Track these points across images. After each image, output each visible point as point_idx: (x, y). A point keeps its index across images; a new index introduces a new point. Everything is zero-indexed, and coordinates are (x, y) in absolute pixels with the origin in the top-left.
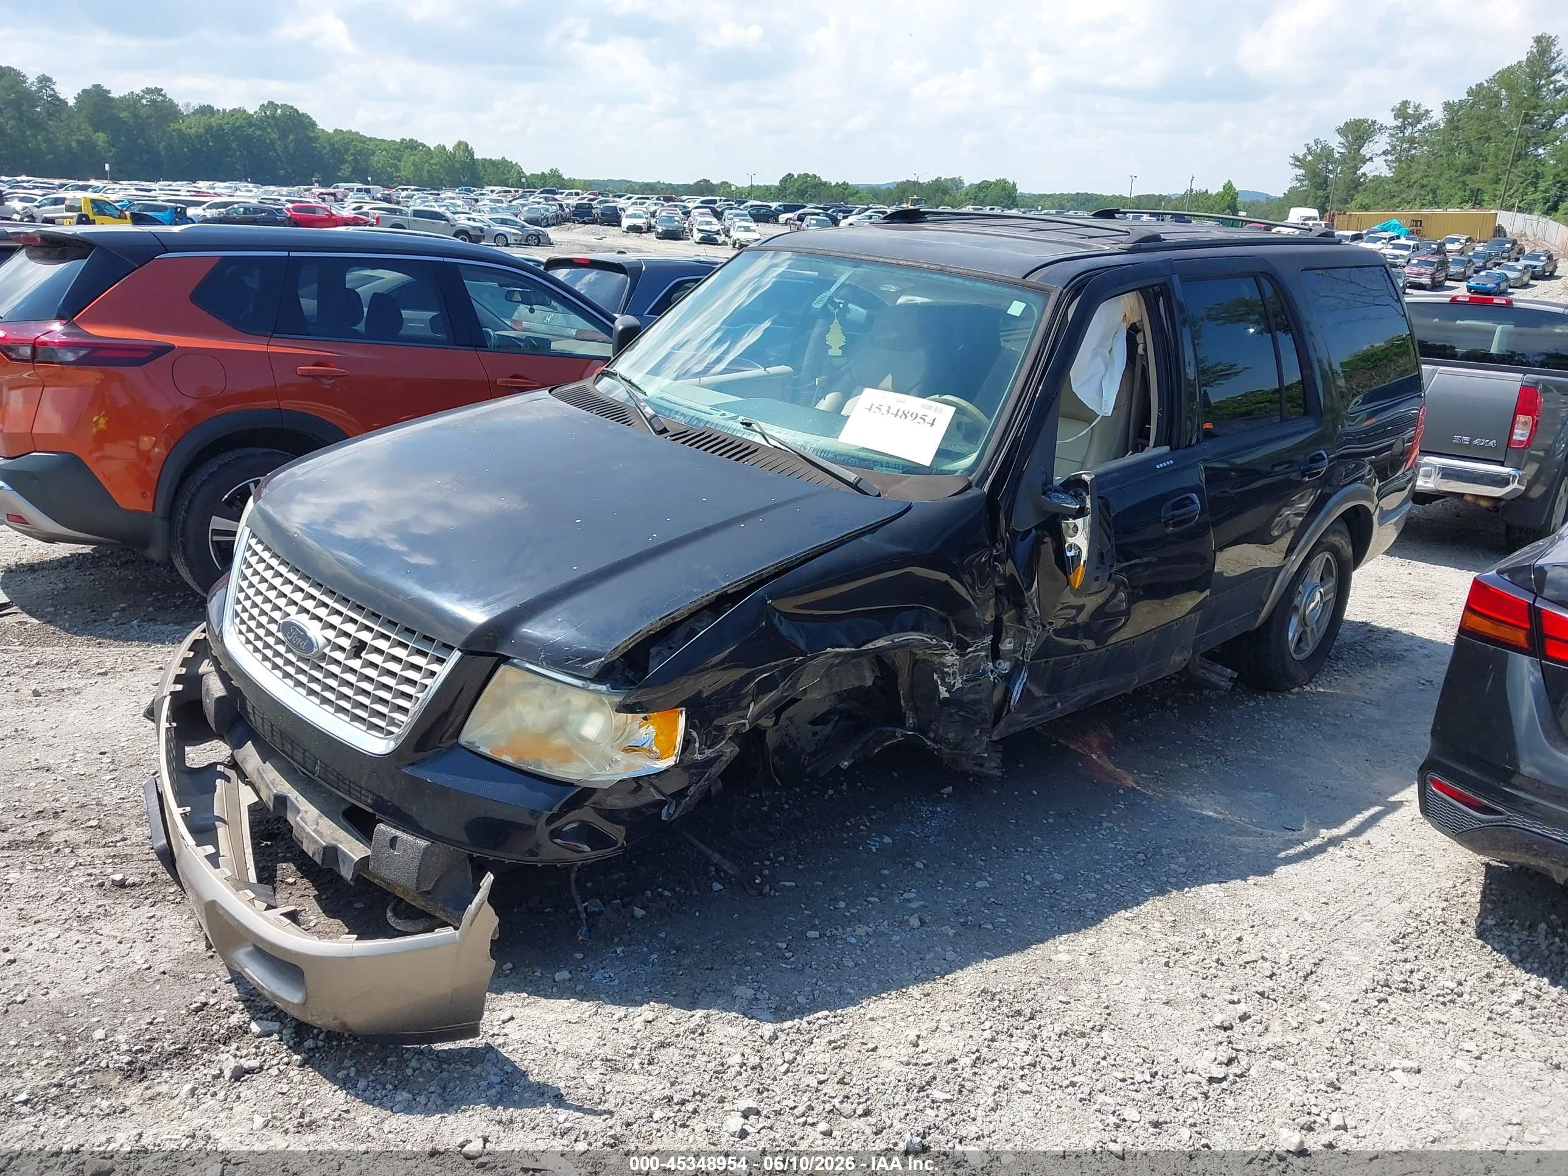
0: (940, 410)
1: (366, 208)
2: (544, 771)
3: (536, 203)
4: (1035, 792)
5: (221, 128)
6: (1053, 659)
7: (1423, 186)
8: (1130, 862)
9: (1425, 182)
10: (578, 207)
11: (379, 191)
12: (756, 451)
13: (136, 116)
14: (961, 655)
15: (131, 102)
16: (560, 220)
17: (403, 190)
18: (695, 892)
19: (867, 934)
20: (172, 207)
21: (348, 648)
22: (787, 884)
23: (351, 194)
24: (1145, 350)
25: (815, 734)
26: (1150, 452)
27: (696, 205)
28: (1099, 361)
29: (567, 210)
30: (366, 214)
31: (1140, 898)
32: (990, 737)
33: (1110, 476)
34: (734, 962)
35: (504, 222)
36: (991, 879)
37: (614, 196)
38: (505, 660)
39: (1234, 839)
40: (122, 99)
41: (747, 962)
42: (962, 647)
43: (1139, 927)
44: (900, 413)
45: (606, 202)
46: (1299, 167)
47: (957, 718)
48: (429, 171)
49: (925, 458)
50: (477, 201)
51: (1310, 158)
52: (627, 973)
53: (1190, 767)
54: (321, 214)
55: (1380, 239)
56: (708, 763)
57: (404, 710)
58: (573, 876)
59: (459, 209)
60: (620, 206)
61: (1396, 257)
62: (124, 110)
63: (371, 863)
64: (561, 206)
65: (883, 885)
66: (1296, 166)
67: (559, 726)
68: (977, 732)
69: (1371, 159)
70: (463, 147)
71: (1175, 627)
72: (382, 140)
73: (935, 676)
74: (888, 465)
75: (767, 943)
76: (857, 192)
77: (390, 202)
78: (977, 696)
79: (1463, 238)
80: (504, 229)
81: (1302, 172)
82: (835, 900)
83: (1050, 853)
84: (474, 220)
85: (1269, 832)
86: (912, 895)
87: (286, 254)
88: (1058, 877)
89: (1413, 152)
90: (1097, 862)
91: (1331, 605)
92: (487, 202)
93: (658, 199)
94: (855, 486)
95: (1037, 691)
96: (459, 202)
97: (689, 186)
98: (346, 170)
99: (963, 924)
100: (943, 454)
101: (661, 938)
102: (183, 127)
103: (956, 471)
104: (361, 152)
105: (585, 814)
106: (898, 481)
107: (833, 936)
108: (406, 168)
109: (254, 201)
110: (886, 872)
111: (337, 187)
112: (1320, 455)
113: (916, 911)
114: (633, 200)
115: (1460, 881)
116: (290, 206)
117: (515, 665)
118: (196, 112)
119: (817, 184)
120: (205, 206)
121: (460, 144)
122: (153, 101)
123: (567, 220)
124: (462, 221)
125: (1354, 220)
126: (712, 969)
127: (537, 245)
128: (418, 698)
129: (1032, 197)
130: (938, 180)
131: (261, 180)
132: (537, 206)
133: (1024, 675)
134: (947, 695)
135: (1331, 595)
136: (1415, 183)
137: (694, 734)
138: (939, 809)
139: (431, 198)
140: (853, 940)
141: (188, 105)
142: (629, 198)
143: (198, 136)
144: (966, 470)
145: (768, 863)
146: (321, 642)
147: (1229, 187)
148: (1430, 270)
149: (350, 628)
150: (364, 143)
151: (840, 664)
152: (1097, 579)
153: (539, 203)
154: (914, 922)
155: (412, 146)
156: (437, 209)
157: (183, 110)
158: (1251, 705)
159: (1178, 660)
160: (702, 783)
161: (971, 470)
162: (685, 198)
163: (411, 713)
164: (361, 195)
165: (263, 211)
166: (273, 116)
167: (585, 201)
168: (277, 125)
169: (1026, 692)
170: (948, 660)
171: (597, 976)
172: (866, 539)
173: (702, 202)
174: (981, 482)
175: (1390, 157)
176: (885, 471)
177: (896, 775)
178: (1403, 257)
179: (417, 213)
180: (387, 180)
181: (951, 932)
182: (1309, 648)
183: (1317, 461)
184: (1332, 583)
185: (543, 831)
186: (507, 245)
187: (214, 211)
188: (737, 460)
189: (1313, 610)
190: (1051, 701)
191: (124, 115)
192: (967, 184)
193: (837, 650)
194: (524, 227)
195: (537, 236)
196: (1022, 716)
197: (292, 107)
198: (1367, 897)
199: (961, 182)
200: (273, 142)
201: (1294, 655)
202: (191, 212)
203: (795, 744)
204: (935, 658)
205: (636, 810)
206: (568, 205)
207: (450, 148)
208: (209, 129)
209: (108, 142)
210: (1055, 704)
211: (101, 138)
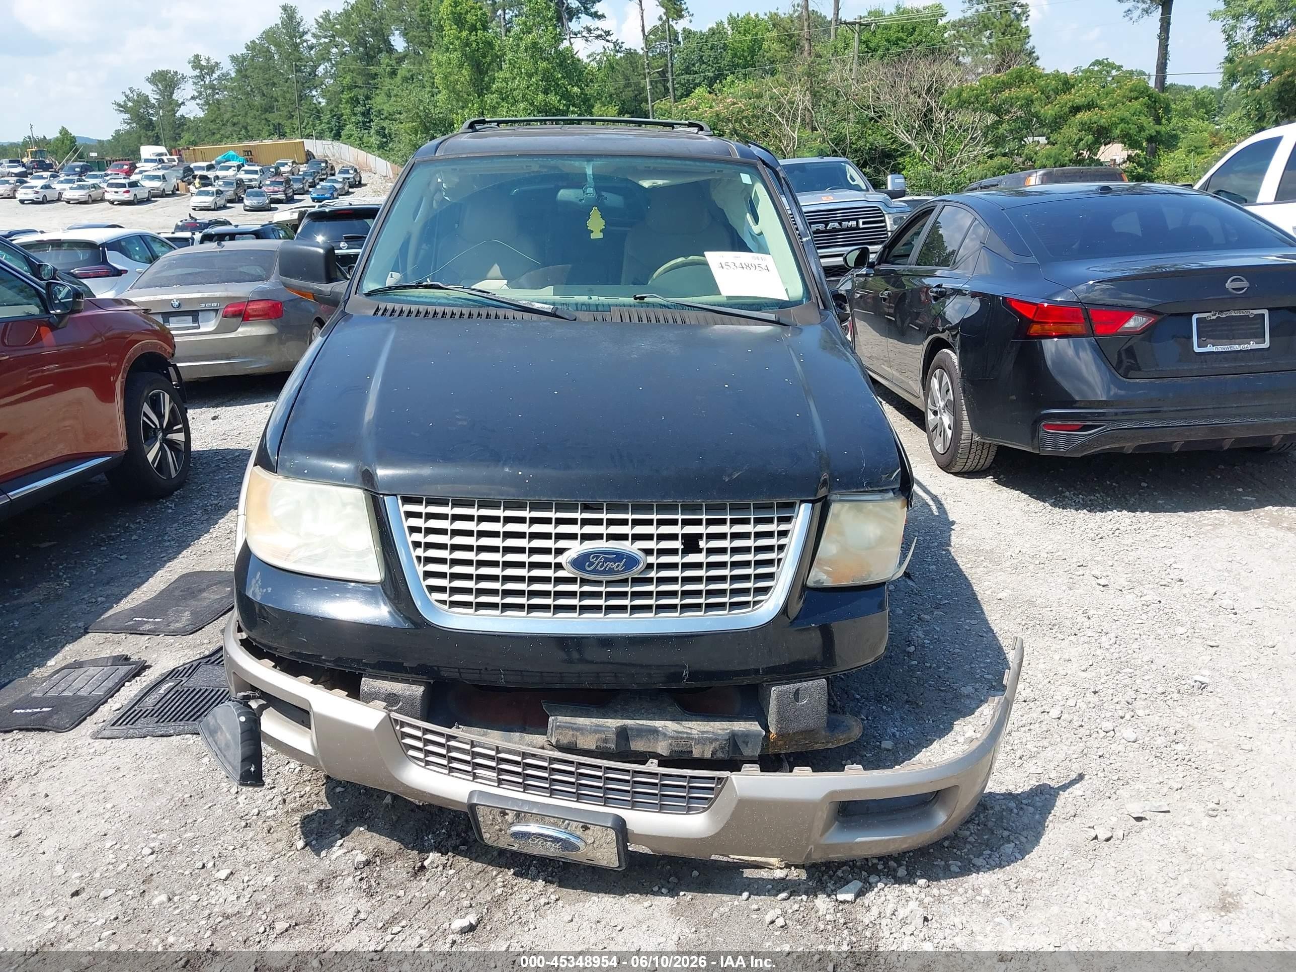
7: (234, 124)
9: (235, 120)
38: (828, 500)
46: (124, 112)
51: (130, 104)
55: (230, 167)
61: (251, 180)
66: (121, 111)
69: (183, 103)
79: (290, 162)
89: (217, 96)
117: (839, 501)
125: (199, 154)
128: (780, 559)
136: (227, 121)
147: (65, 133)
148: (282, 188)
149: (670, 529)
163: (777, 575)
175: (198, 101)
178: (256, 180)
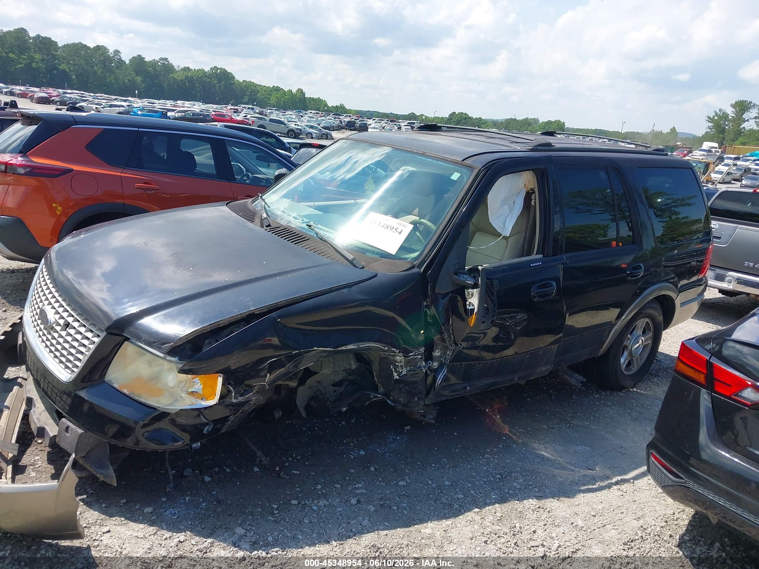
0: (405, 226)
1: (249, 116)
2: (143, 400)
3: (330, 120)
4: (455, 434)
5: (192, 77)
6: (465, 363)
8: (492, 479)
10: (349, 122)
11: (258, 109)
12: (308, 239)
13: (155, 70)
14: (405, 357)
15: (154, 63)
16: (339, 128)
17: (270, 109)
18: (243, 471)
19: (325, 505)
20: (161, 111)
21: (62, 325)
22: (295, 472)
23: (245, 110)
24: (535, 203)
25: (335, 391)
26: (534, 257)
27: (405, 124)
28: (506, 207)
29: (344, 124)
30: (248, 119)
31: (488, 501)
32: (424, 402)
33: (501, 268)
34: (245, 513)
35: (312, 127)
36: (408, 481)
37: (367, 118)
38: (127, 339)
39: (556, 472)
40: (150, 62)
41: (251, 514)
42: (405, 352)
43: (479, 517)
44: (385, 226)
45: (363, 121)
46: (711, 122)
47: (404, 390)
48: (283, 102)
49: (393, 250)
50: (302, 117)
51: (716, 118)
52: (185, 512)
53: (549, 428)
54: (227, 118)
55: (749, 160)
56: (241, 405)
57: (80, 360)
58: (167, 456)
59: (293, 120)
60: (368, 123)
62: (150, 67)
63: (57, 439)
64: (341, 121)
65: (347, 478)
66: (709, 121)
67: (156, 378)
68: (416, 399)
69: (748, 120)
70: (301, 91)
71: (541, 352)
72: (264, 86)
73: (392, 367)
74: (373, 252)
75: (268, 504)
76: (486, 123)
77: (262, 115)
78: (415, 379)
80: (311, 130)
81: (711, 124)
82: (317, 484)
83: (449, 469)
84: (298, 125)
85: (577, 469)
86: (360, 485)
87: (137, 129)
88: (447, 483)
90: (473, 477)
91: (650, 347)
92: (307, 117)
93: (388, 121)
94: (351, 262)
95: (453, 380)
96: (294, 117)
97: (405, 116)
98: (246, 99)
99: (381, 505)
100: (402, 248)
101: (213, 495)
102: (175, 76)
103: (408, 259)
104: (254, 91)
105: (164, 424)
106: (376, 261)
107: (305, 504)
108: (273, 100)
109: (198, 111)
110: (352, 471)
111: (240, 106)
112: (640, 266)
113: (357, 495)
114: (376, 121)
115: (679, 511)
116: (213, 113)
117: (132, 343)
118: (182, 70)
119: (466, 118)
120: (176, 112)
121: (299, 89)
122: (164, 64)
123: (343, 128)
124: (292, 126)
125: (736, 150)
126: (231, 515)
127: (326, 139)
128: (86, 355)
129: (572, 129)
130: (527, 119)
131: (206, 101)
132: (330, 121)
133: (445, 371)
134: (398, 377)
135: (650, 342)
137: (231, 388)
138: (398, 438)
139: (281, 114)
140: (315, 508)
141: (179, 66)
142: (374, 120)
143: (182, 81)
144: (413, 258)
145: (290, 459)
146: (53, 320)
147: (673, 130)
149: (65, 315)
150: (255, 87)
151: (325, 357)
152: (483, 322)
153: (331, 119)
154: (354, 501)
155: (277, 89)
156: (282, 120)
157: (176, 68)
158: (597, 396)
159: (543, 369)
160: (238, 414)
161: (416, 259)
162: (400, 121)
163: (82, 362)
164: (249, 110)
165: (201, 115)
166: (216, 73)
167: (353, 120)
168: (217, 77)
169: (446, 379)
170: (398, 358)
171: (168, 512)
172: (345, 291)
173: (408, 123)
174: (420, 266)
175: (758, 120)
176: (371, 255)
177: (384, 417)
179: (272, 120)
180: (263, 105)
181: (372, 509)
182: (635, 369)
183: (637, 269)
184: (650, 335)
185: (139, 432)
186: (312, 138)
187: (180, 114)
188: (295, 244)
189: (636, 348)
190: (464, 385)
191: (150, 69)
192: (541, 122)
193: (321, 348)
194: (321, 130)
195: (327, 135)
196: (446, 393)
197: (224, 69)
198: (620, 515)
199: (538, 120)
200: (214, 85)
201: (625, 373)
202: (169, 114)
203: (323, 395)
204: (391, 357)
205: (195, 426)
206: (344, 121)
207: (294, 91)
208: (187, 77)
209: (142, 81)
210: (465, 388)
211: (139, 79)
